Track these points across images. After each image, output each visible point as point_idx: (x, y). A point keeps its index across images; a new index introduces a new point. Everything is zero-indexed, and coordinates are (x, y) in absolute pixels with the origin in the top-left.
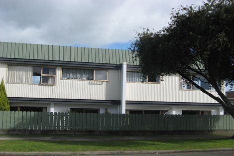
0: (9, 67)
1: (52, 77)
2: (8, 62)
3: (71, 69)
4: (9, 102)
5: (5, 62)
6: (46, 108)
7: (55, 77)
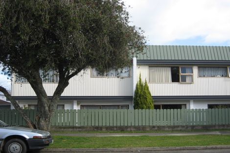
0: (150, 68)
1: (190, 75)
2: (150, 63)
3: (206, 67)
4: (153, 100)
5: (146, 63)
6: (185, 105)
7: (192, 76)
